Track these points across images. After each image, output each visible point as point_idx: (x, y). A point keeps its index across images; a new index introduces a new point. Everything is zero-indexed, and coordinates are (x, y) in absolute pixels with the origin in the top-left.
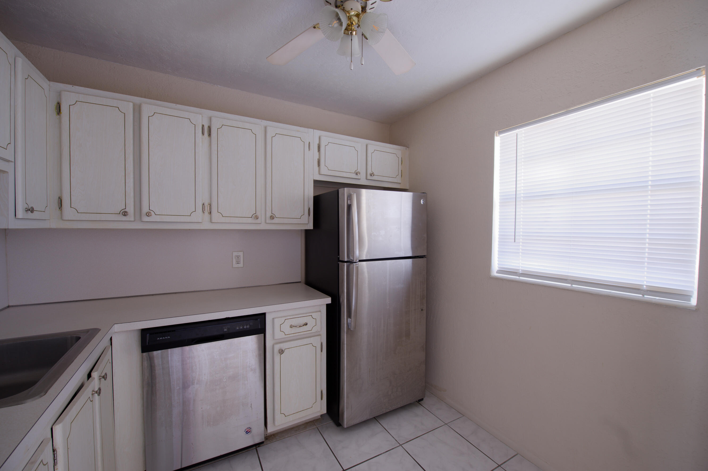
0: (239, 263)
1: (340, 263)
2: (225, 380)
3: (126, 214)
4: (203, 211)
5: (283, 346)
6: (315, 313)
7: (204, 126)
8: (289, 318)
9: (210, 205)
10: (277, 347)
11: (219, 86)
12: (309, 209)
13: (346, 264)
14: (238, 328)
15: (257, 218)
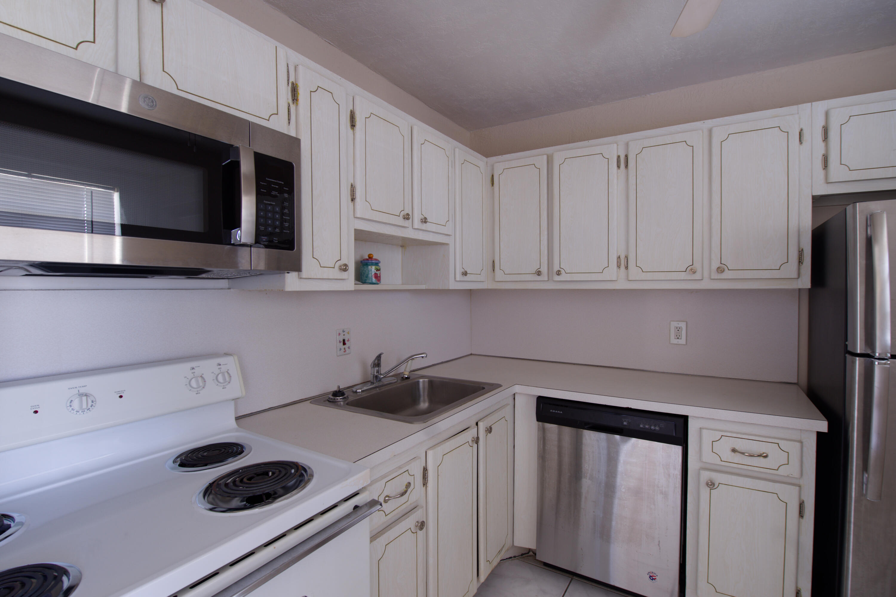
0: (679, 338)
1: (848, 357)
2: (624, 490)
3: (540, 273)
4: (619, 266)
5: (718, 478)
6: (785, 442)
7: (621, 156)
8: (729, 434)
9: (627, 257)
10: (706, 476)
11: (652, 94)
12: (801, 253)
13: (859, 360)
14: (641, 426)
15: (694, 272)
